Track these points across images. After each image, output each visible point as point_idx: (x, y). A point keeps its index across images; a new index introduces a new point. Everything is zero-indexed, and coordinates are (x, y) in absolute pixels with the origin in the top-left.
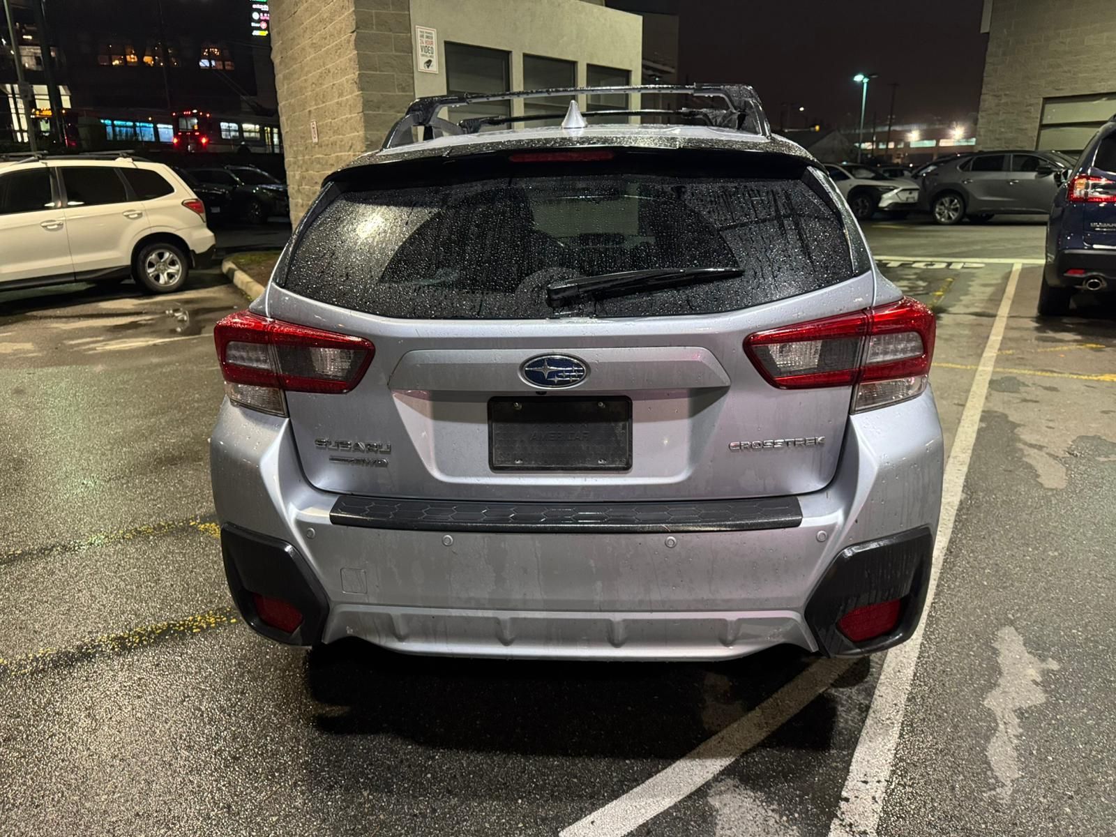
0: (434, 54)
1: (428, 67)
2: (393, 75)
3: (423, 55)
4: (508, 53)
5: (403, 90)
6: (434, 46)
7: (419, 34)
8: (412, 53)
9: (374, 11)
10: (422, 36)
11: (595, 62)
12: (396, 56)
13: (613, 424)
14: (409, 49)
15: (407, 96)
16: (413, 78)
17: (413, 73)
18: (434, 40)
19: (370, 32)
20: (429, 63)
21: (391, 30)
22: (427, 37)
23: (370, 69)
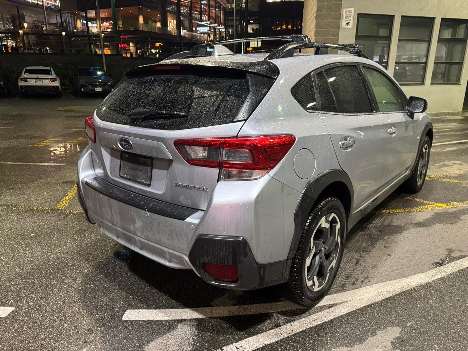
0: (351, 20)
1: (347, 25)
2: (330, 30)
3: (345, 20)
4: (393, 17)
5: (334, 36)
6: (352, 16)
7: (345, 11)
8: (340, 20)
9: (325, 3)
10: (346, 12)
11: (448, 17)
12: (333, 22)
13: (147, 167)
14: (339, 18)
15: (335, 38)
16: (339, 31)
17: (339, 28)
18: (352, 14)
19: (323, 12)
20: (348, 24)
21: (332, 11)
22: (349, 12)
23: (320, 28)
